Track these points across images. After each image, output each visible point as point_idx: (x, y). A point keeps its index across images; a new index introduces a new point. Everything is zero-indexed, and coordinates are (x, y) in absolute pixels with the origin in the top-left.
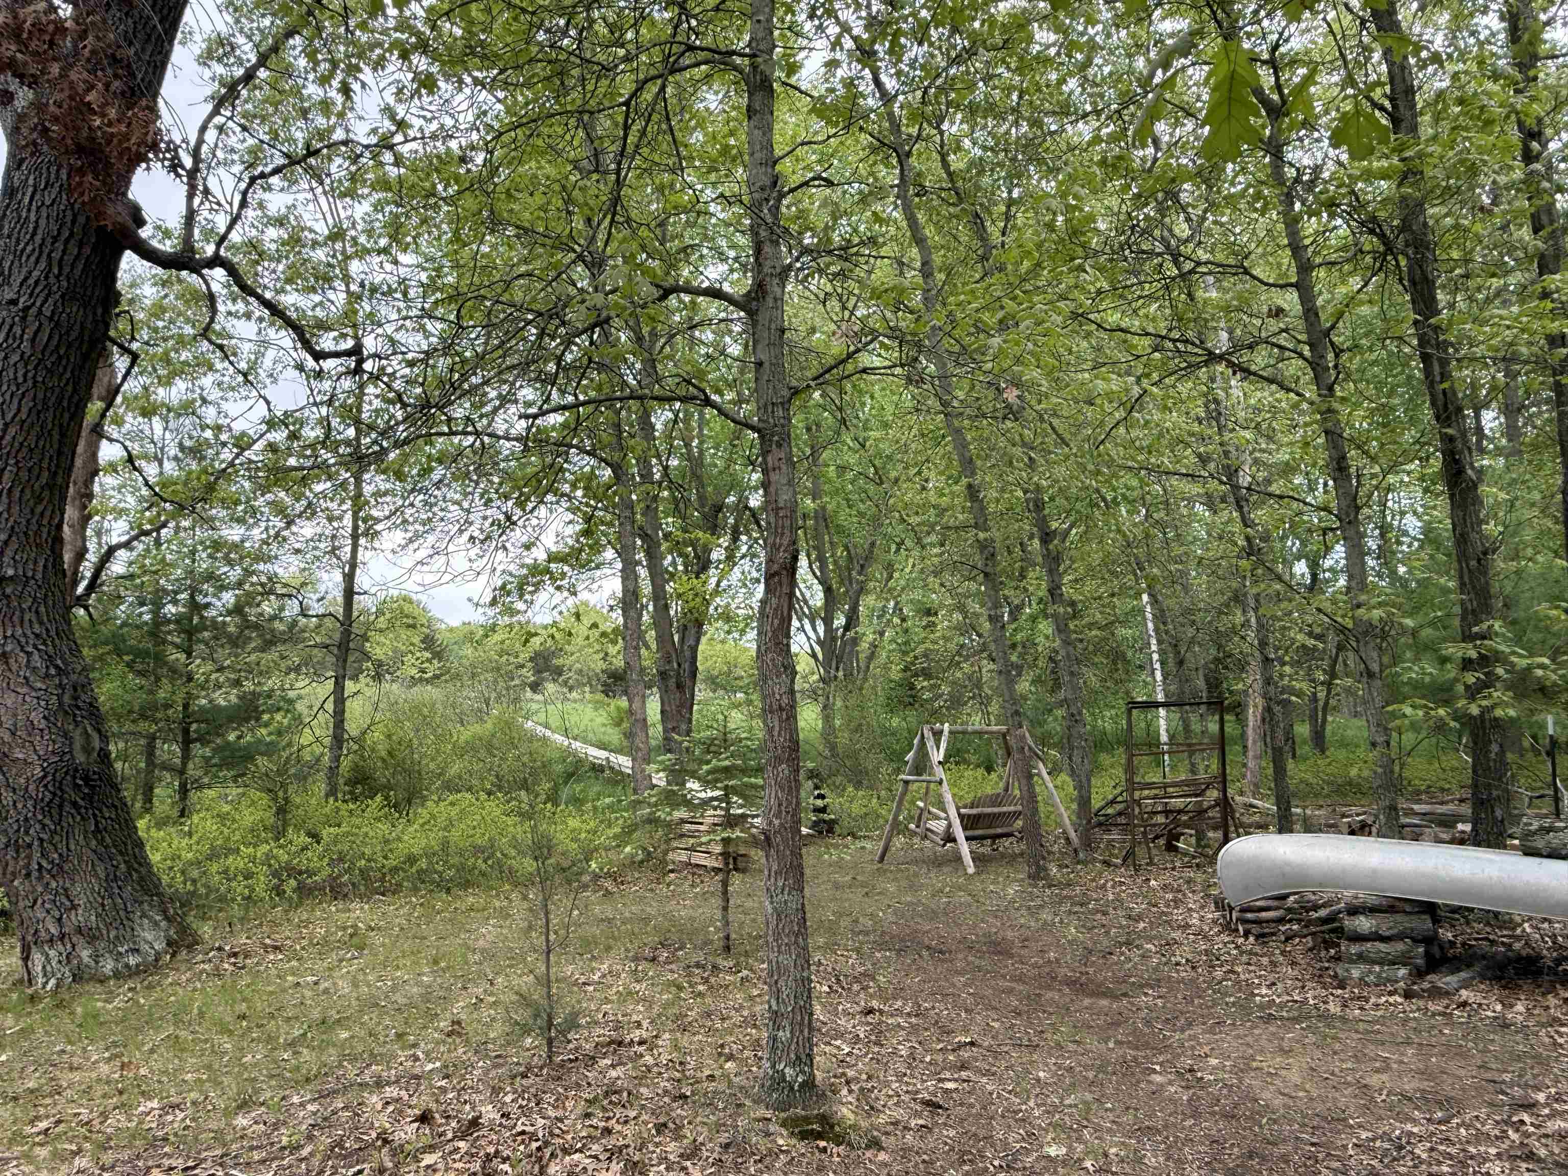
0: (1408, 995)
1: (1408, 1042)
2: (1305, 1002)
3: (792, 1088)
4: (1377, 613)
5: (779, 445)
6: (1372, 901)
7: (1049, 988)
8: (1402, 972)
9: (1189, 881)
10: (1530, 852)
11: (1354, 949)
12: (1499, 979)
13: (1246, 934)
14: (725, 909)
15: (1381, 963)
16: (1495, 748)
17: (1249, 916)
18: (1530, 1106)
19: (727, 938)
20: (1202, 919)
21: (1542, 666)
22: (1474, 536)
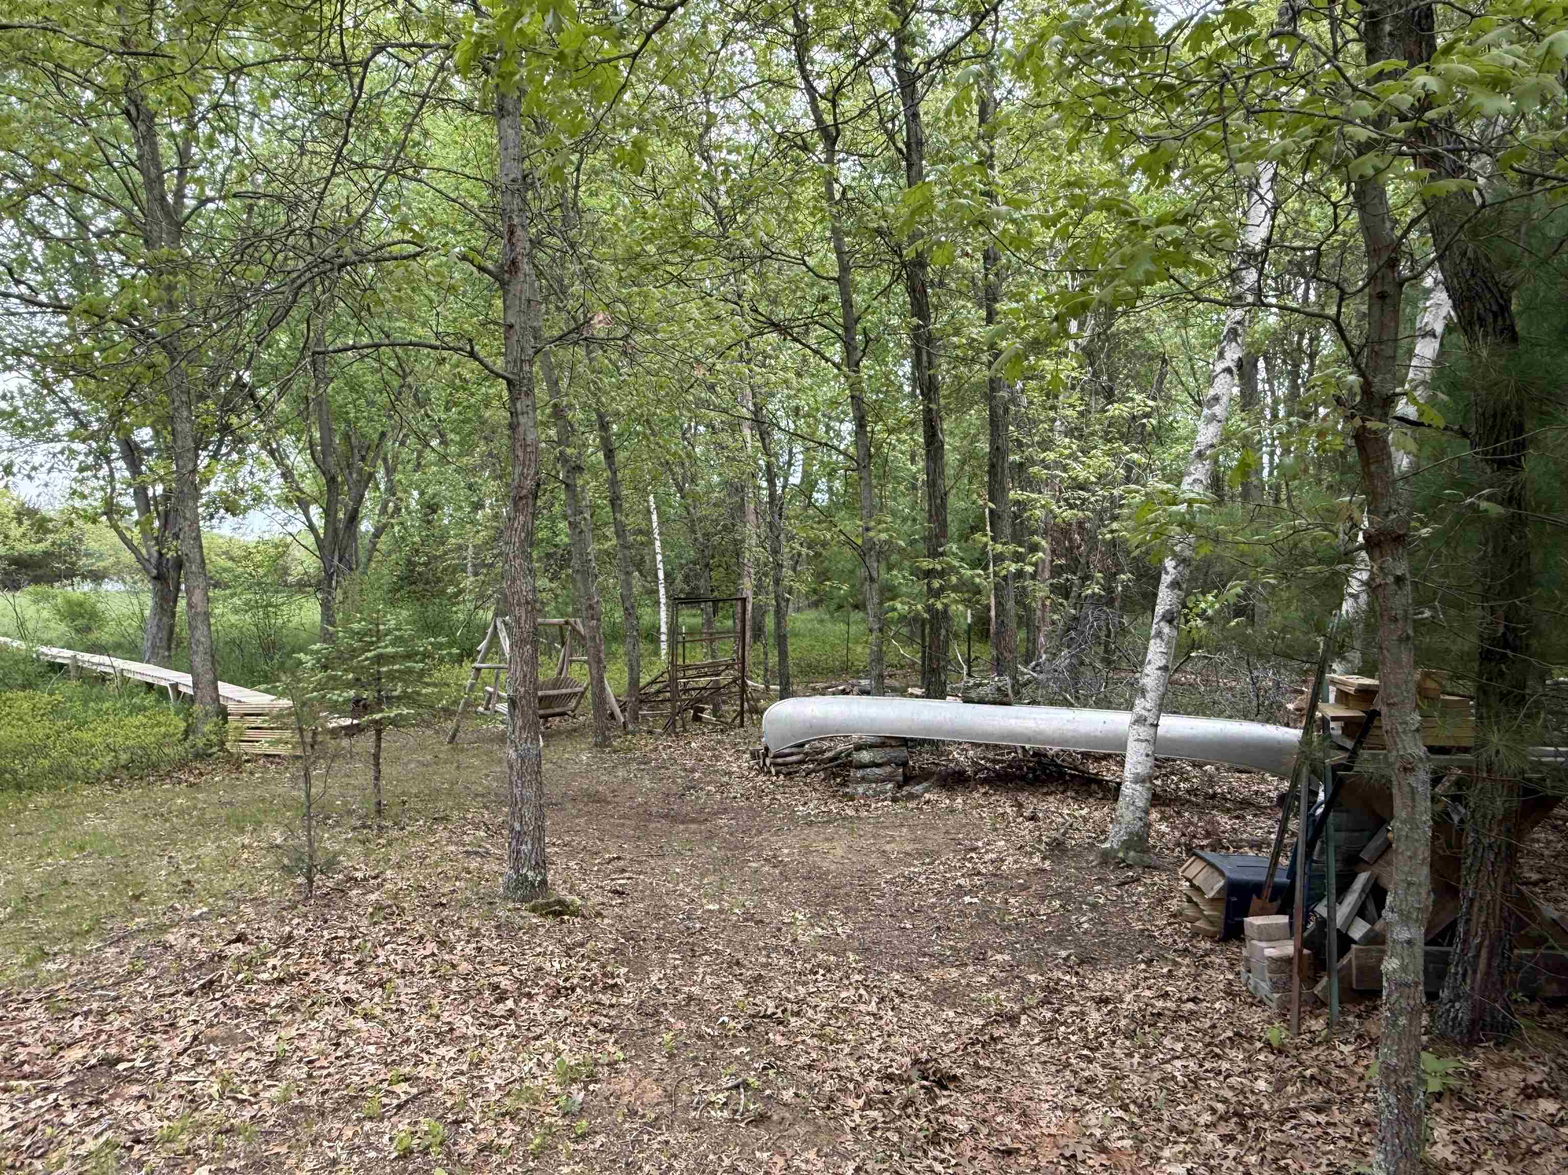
0: (895, 800)
1: (902, 825)
2: (830, 811)
3: (533, 885)
4: (884, 536)
5: (527, 394)
6: (871, 740)
7: (649, 821)
8: (890, 786)
9: (719, 742)
10: (967, 700)
11: (859, 774)
12: (943, 786)
13: (777, 774)
14: (377, 779)
15: (876, 782)
16: (943, 632)
17: (780, 760)
18: (975, 849)
19: (379, 803)
20: (739, 767)
21: (979, 576)
22: (940, 481)
